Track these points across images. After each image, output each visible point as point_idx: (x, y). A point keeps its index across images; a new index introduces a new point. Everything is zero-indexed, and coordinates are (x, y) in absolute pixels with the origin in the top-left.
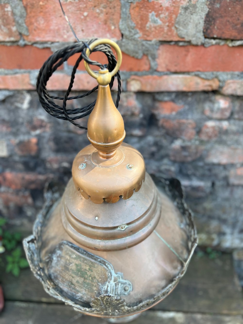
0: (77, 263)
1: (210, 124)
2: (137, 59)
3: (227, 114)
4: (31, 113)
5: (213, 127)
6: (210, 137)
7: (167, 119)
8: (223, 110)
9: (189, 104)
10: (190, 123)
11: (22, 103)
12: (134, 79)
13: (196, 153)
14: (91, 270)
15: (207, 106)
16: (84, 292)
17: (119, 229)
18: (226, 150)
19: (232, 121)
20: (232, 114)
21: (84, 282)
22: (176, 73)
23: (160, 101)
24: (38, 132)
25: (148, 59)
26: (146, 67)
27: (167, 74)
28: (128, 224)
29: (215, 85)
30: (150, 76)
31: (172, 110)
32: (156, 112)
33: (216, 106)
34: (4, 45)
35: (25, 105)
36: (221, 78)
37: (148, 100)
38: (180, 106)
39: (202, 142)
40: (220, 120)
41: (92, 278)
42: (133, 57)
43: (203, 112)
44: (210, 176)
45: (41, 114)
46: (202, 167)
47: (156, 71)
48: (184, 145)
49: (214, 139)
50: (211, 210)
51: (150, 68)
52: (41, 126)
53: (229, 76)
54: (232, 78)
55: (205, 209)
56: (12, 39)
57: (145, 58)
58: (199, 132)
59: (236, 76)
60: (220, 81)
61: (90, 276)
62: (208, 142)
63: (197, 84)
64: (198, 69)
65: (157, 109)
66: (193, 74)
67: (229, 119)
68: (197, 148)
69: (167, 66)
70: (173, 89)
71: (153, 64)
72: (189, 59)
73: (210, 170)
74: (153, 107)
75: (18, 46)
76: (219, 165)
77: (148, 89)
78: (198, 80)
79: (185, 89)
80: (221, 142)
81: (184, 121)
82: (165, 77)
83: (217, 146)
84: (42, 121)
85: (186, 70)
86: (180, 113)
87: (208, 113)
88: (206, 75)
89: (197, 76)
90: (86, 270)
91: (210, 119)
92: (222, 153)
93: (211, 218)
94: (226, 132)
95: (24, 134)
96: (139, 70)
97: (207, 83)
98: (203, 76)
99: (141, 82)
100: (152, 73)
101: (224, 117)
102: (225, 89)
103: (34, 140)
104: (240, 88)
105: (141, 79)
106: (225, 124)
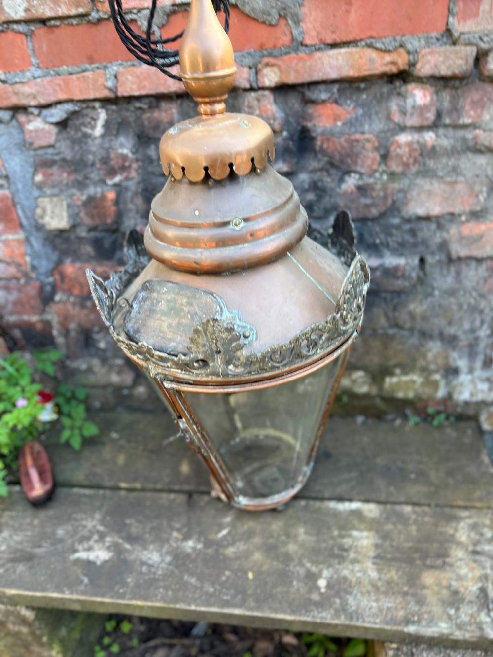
0: (169, 298)
1: (404, 138)
2: (271, 25)
3: (431, 116)
4: (107, 145)
5: (409, 144)
6: (406, 165)
7: (329, 135)
8: (422, 110)
9: (363, 106)
10: (368, 141)
11: (93, 128)
12: (267, 65)
13: (385, 197)
15: (394, 105)
16: (179, 338)
17: (231, 226)
18: (436, 186)
19: (441, 131)
20: (439, 115)
22: (334, 46)
23: (313, 102)
24: (117, 179)
25: (288, 24)
26: (286, 40)
27: (319, 49)
28: (246, 220)
29: (402, 60)
30: (293, 55)
31: (336, 118)
32: (309, 125)
33: (410, 101)
34: (69, 24)
35: (98, 131)
36: (409, 47)
37: (294, 102)
38: (348, 109)
39: (393, 175)
40: (420, 129)
41: (191, 316)
42: (264, 23)
43: (389, 118)
44: (415, 245)
45: (122, 146)
46: (398, 227)
47: (302, 44)
48: (361, 183)
49: (414, 169)
50: (425, 318)
51: (293, 40)
52: (123, 168)
53: (423, 42)
54: (428, 44)
55: (412, 316)
56: (81, 10)
57: (283, 22)
58: (385, 157)
59: (434, 41)
60: (409, 53)
61: (189, 313)
62: (404, 174)
63: (371, 61)
64: (368, 34)
65: (310, 118)
66: (363, 43)
67: (434, 126)
68: (384, 188)
69: (319, 33)
70: (333, 75)
71: (296, 32)
72: (353, 17)
73: (413, 232)
74: (303, 116)
75: (89, 22)
76: (427, 219)
77: (291, 79)
78: (373, 54)
79: (352, 73)
80: (427, 173)
81: (358, 136)
82: (318, 54)
83: (420, 181)
84: (124, 157)
85: (350, 38)
86: (350, 123)
87: (397, 118)
88: (383, 44)
89: (370, 46)
90: (182, 304)
91: (403, 129)
92: (430, 193)
93: (425, 335)
94: (433, 152)
95: (95, 184)
96: (275, 47)
97: (388, 58)
98: (378, 45)
99: (279, 67)
100: (296, 50)
101: (426, 123)
102: (418, 66)
103: (111, 195)
104: (443, 62)
105: (279, 62)
106: (429, 137)
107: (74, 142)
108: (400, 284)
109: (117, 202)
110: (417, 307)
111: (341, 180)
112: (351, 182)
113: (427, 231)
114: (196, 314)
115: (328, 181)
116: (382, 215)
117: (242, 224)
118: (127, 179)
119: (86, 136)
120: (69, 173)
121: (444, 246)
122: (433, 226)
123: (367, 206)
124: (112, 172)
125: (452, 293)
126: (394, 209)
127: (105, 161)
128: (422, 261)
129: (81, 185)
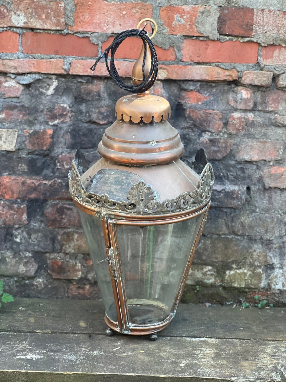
0: (115, 176)
1: (236, 115)
2: (165, 49)
3: (251, 105)
5: (239, 118)
6: (238, 130)
7: (194, 109)
8: (246, 101)
9: (214, 95)
10: (216, 114)
12: (161, 68)
13: (226, 147)
14: (127, 179)
15: (231, 97)
16: (121, 195)
17: (150, 144)
18: (255, 143)
19: (257, 113)
20: (255, 104)
21: (121, 188)
22: (198, 63)
23: (185, 90)
24: (56, 122)
25: (174, 50)
26: (173, 58)
27: (190, 64)
28: (157, 142)
29: (234, 75)
30: (176, 65)
31: (199, 100)
32: (183, 102)
33: (239, 95)
34: (48, 33)
36: (238, 69)
37: (175, 89)
38: (206, 96)
39: (230, 134)
40: (245, 111)
42: (161, 48)
43: (228, 103)
44: (244, 179)
46: (234, 166)
47: (181, 61)
48: (211, 138)
49: (242, 133)
51: (176, 58)
53: (245, 67)
54: (248, 69)
56: (58, 28)
57: (172, 49)
58: (226, 124)
59: (251, 67)
60: (238, 72)
61: (126, 183)
62: (236, 135)
63: (218, 73)
64: (217, 61)
65: (183, 98)
66: (214, 64)
67: (253, 110)
68: (225, 142)
69: (190, 57)
70: (198, 78)
71: (178, 55)
72: (209, 51)
74: (179, 97)
75: (61, 34)
76: (251, 162)
77: (174, 77)
78: (220, 70)
79: (208, 78)
80: (250, 136)
81: (211, 111)
82: (190, 67)
83: (245, 140)
84: (64, 109)
85: (208, 61)
86: (206, 104)
87: (232, 104)
88: (224, 66)
89: (217, 66)
90: (123, 179)
91: (236, 110)
92: (252, 147)
94: (253, 124)
95: (41, 123)
96: (166, 60)
97: (227, 73)
98: (222, 66)
99: (168, 70)
100: (178, 63)
101: (248, 108)
102: (243, 79)
103: (50, 132)
104: (256, 78)
105: (168, 68)
106: (250, 116)
107: (32, 96)
108: (235, 203)
109: (52, 137)
110: (246, 219)
111: (200, 135)
112: (206, 137)
113: (251, 170)
114: (130, 184)
115: (192, 135)
116: (224, 158)
117: (156, 144)
118: (63, 122)
119: (41, 93)
120: (24, 115)
121: (260, 179)
122: (255, 167)
123: (216, 152)
124: (54, 117)
125: (267, 210)
126: (231, 155)
127: (51, 110)
128: (248, 189)
129: (31, 123)
